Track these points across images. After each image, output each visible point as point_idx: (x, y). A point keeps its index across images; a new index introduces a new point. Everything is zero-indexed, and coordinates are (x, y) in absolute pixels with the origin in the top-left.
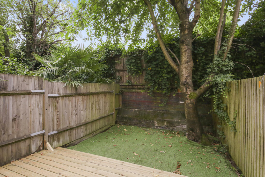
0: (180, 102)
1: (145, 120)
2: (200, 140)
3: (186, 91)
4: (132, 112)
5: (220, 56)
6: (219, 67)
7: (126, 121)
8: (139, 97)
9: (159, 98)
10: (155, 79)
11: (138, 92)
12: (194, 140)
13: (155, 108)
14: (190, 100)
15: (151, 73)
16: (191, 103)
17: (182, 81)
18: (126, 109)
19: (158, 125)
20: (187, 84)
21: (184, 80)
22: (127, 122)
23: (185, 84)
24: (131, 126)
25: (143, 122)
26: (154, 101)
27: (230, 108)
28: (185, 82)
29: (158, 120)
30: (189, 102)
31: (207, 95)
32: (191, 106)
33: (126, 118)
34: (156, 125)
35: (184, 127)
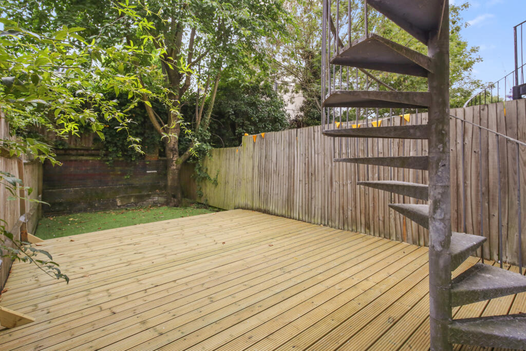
0: (148, 172)
1: (99, 201)
2: (180, 205)
3: (173, 156)
4: (70, 192)
5: (202, 126)
6: (201, 136)
7: (62, 208)
8: (84, 168)
9: (119, 168)
10: (117, 141)
11: (81, 161)
12: (175, 206)
13: (113, 183)
14: (176, 166)
15: (111, 133)
16: (176, 169)
17: (170, 146)
18: (54, 191)
19: (122, 203)
20: (175, 150)
21: (172, 146)
22: (64, 210)
23: (172, 150)
24: (72, 214)
25: (96, 205)
26: (111, 173)
27: (211, 169)
28: (173, 148)
29: (121, 197)
30: (175, 168)
31: (191, 161)
32: (176, 172)
33: (60, 204)
34: (119, 204)
35: (155, 200)
